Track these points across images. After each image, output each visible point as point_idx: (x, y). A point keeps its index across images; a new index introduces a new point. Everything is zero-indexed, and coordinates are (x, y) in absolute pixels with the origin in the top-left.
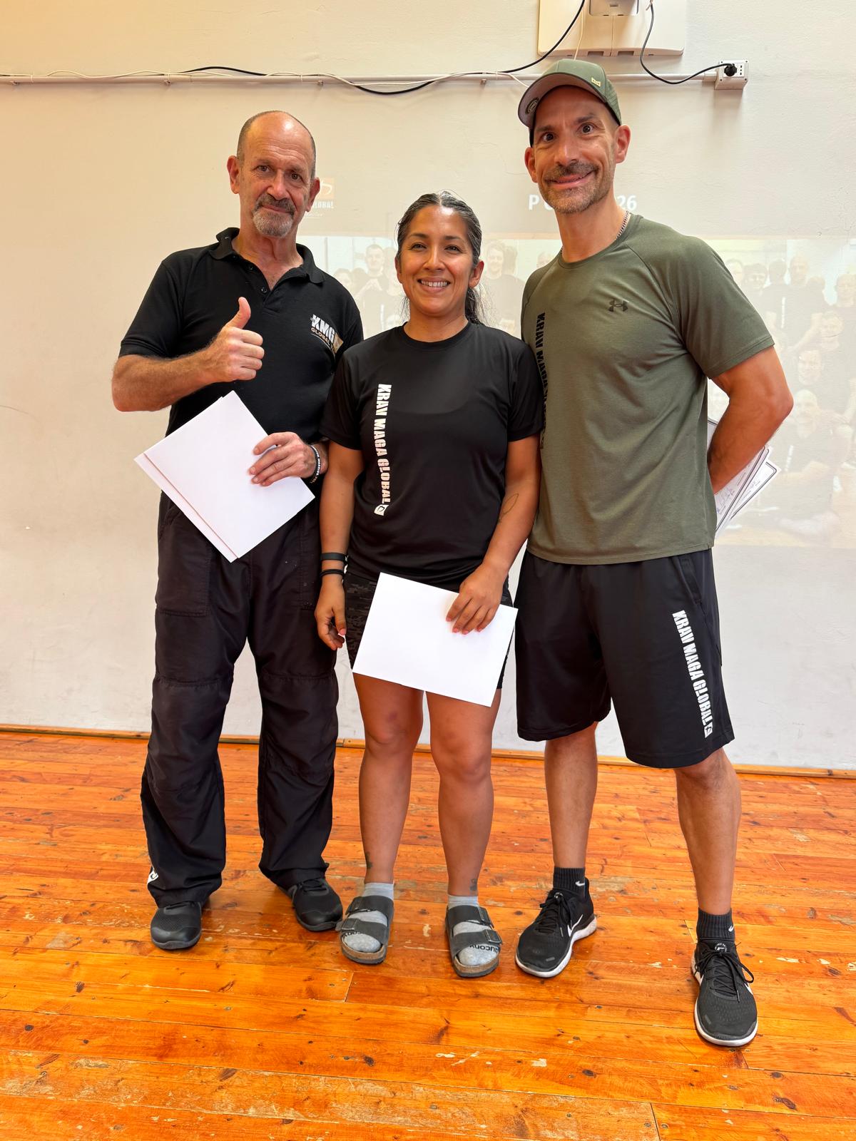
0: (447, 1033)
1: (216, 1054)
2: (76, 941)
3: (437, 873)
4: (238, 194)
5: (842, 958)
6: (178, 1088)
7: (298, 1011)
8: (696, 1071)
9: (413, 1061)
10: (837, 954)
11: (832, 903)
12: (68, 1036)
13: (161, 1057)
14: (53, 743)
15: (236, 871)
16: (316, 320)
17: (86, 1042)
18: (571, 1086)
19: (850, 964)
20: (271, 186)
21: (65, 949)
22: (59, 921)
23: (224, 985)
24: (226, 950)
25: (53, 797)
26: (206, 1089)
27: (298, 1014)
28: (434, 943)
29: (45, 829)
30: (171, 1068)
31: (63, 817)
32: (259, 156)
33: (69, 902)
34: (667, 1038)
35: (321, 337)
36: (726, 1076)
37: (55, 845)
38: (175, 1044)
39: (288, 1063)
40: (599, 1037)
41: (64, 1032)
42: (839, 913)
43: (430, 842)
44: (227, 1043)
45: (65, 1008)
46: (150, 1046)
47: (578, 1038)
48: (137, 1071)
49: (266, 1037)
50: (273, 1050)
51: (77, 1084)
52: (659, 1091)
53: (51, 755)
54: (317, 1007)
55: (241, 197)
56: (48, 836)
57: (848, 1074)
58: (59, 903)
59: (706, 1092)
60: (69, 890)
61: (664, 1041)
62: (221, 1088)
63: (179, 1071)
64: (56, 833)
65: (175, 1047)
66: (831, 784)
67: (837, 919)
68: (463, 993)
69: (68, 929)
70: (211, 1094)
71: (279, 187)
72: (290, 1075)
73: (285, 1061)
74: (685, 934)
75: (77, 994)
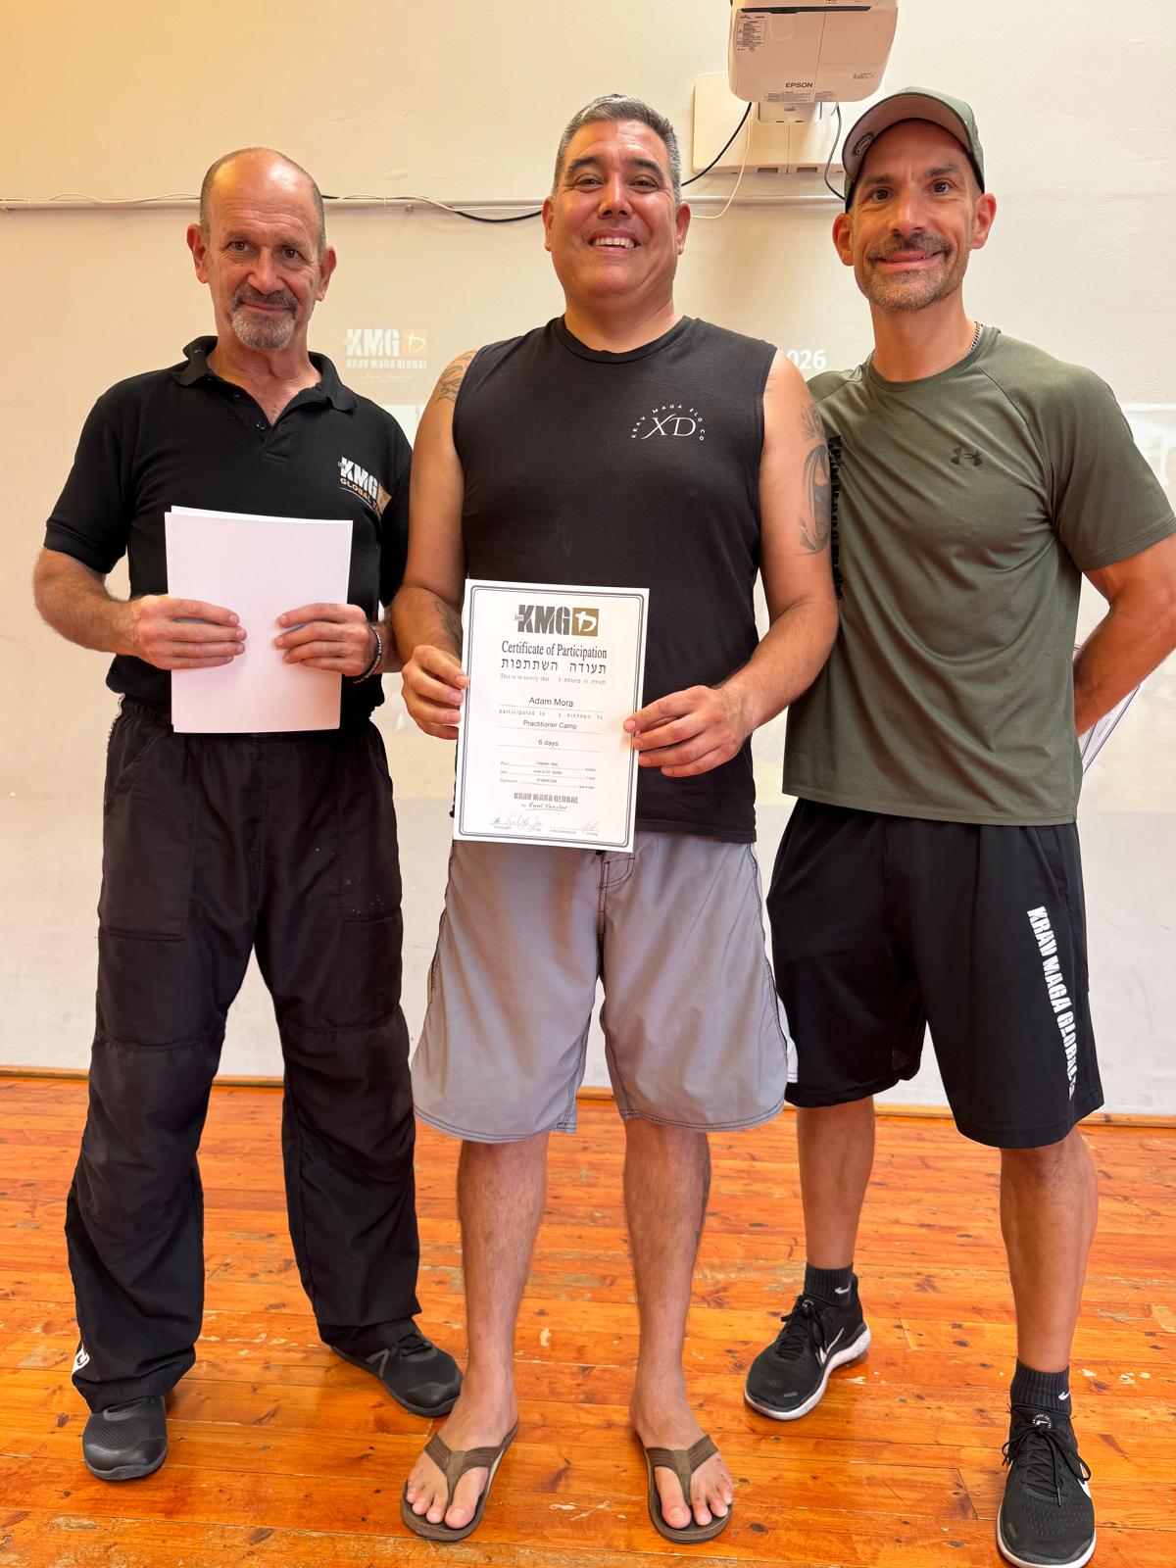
0: (567, 1477)
1: (246, 1509)
2: (60, 1358)
3: (563, 1260)
4: (207, 284)
5: (1113, 1369)
6: (192, 1554)
7: (363, 1449)
8: (906, 1523)
9: (518, 1515)
10: (1106, 1363)
11: (1102, 1294)
12: (43, 1486)
13: (169, 1513)
14: (41, 1089)
15: (285, 1261)
16: (346, 466)
17: (68, 1494)
18: (733, 1545)
19: (1124, 1376)
20: (252, 273)
21: (44, 1369)
22: (38, 1330)
23: (262, 1415)
24: (267, 1368)
25: (37, 1163)
26: (231, 1556)
27: (361, 1454)
28: (553, 1354)
29: (26, 1206)
30: (183, 1528)
31: (51, 1189)
32: (230, 227)
33: (53, 1305)
34: (867, 1478)
35: (357, 492)
36: (946, 1530)
37: (38, 1228)
38: (190, 1495)
39: (345, 1520)
40: (775, 1478)
41: (38, 1480)
42: (1112, 1306)
43: (554, 1218)
44: (262, 1494)
45: (40, 1448)
46: (156, 1499)
47: (745, 1481)
48: (136, 1533)
49: (317, 1485)
50: (324, 1502)
51: (53, 1551)
52: (854, 1549)
53: (39, 1106)
54: (388, 1443)
55: (212, 288)
56: (29, 1215)
57: (1113, 1524)
58: (39, 1306)
59: (919, 1551)
60: (54, 1289)
61: (865, 1482)
62: (250, 1553)
63: (194, 1532)
64: (40, 1211)
65: (189, 1499)
66: (1108, 1133)
67: (1109, 1314)
68: (591, 1422)
69: (50, 1342)
70: (237, 1562)
71: (266, 275)
72: (348, 1536)
73: (341, 1516)
74: (899, 1338)
75: (58, 1429)
